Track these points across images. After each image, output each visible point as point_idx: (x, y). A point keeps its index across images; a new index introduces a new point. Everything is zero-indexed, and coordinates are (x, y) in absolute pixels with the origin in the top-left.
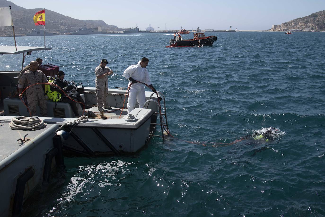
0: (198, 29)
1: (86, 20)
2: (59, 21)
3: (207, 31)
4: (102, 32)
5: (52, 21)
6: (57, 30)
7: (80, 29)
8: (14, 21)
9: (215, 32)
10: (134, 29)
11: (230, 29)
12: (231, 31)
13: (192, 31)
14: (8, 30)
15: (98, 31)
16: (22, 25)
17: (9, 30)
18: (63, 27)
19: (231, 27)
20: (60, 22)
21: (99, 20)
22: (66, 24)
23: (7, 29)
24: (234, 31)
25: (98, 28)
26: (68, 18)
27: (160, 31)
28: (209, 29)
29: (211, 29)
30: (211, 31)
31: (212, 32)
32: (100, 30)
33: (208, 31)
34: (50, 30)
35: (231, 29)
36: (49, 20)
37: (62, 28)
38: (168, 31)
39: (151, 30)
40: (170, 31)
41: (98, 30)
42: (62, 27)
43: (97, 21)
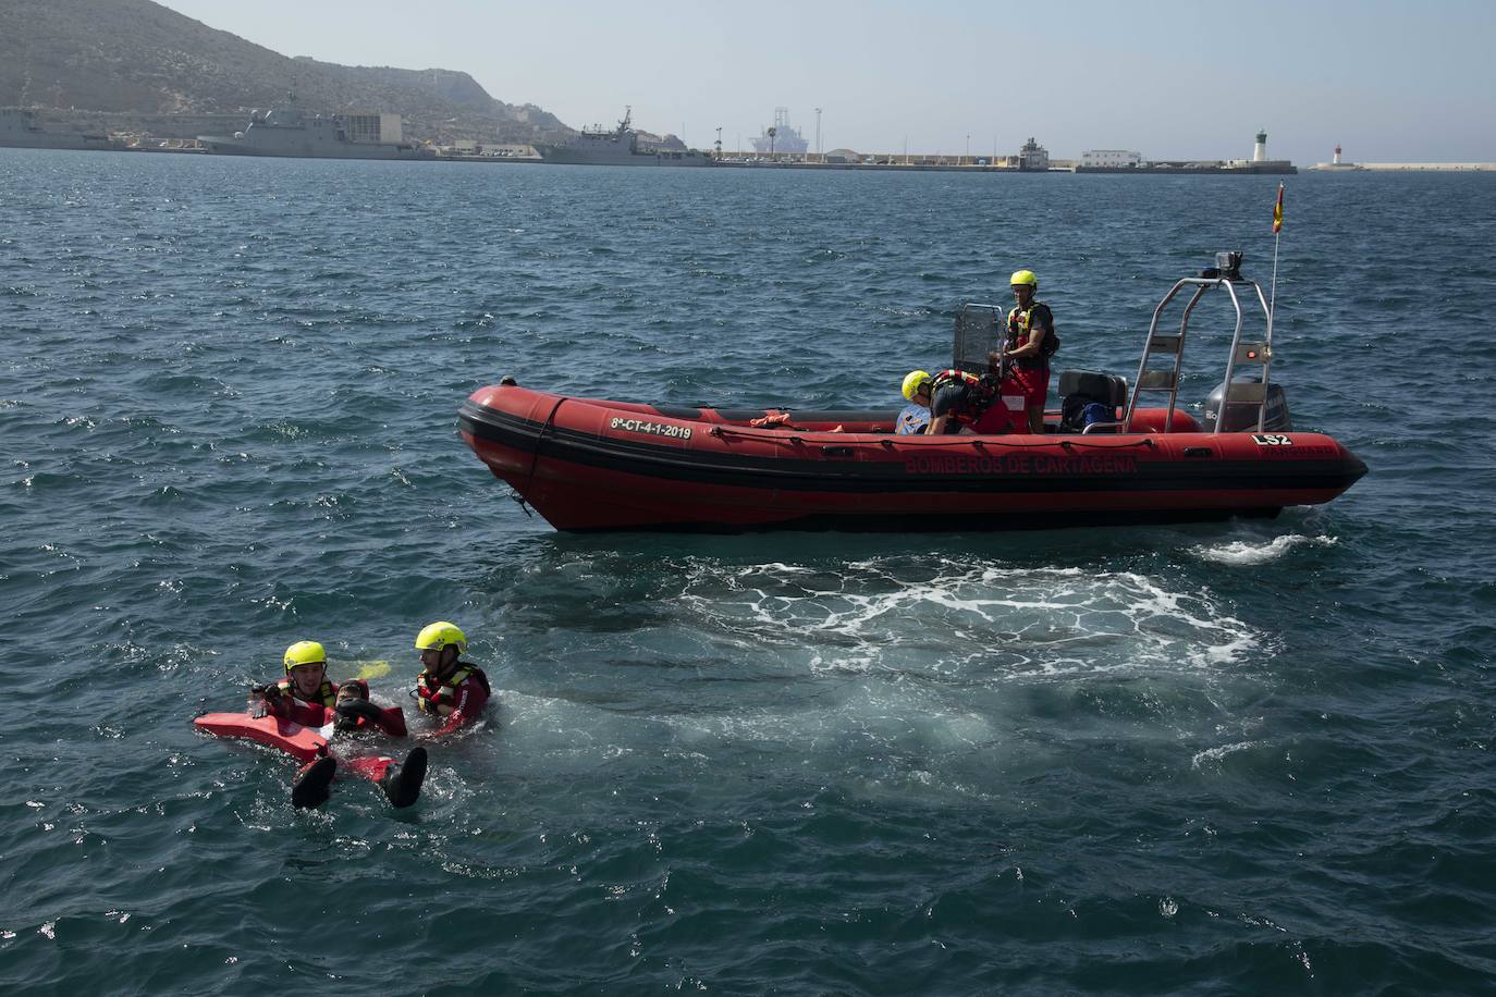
0: (1031, 147)
1: (360, 68)
2: (164, 58)
3: (1094, 165)
4: (400, 147)
5: (119, 60)
6: (143, 120)
7: (260, 123)
9: (1151, 169)
10: (608, 136)
11: (1256, 151)
12: (1256, 169)
13: (988, 160)
15: (378, 138)
18: (184, 103)
19: (1262, 139)
20: (168, 66)
21: (444, 72)
22: (207, 81)
24: (1284, 169)
25: (378, 118)
26: (232, 45)
27: (776, 157)
28: (1106, 153)
29: (1118, 153)
30: (1125, 161)
31: (1131, 169)
32: (392, 129)
33: (1101, 162)
34: (96, 117)
35: (1262, 152)
36: (94, 48)
37: (179, 106)
38: (830, 159)
39: (719, 149)
40: (842, 159)
41: (378, 132)
42: (180, 103)
43: (430, 73)
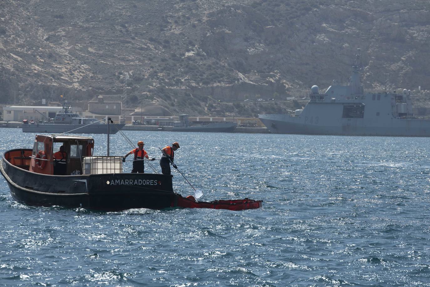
8: (205, 19)
14: (156, 84)
16: (251, 51)
17: (161, 80)
23: (154, 75)
